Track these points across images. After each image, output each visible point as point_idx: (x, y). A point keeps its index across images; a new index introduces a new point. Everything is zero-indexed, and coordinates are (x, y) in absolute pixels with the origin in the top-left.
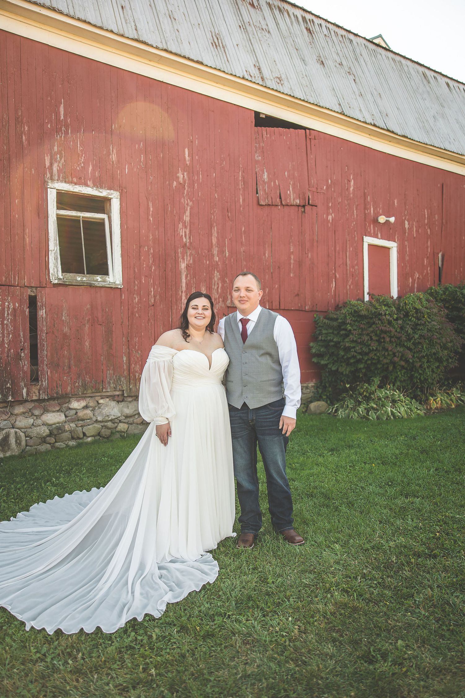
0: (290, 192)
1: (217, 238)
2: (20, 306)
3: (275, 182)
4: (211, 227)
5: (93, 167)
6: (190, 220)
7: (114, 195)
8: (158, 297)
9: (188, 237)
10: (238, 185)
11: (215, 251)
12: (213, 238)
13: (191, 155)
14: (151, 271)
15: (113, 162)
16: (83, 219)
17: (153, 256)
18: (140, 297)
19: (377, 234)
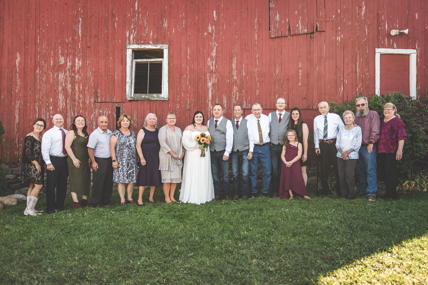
0: (299, 25)
1: (237, 64)
2: (111, 112)
3: (285, 21)
4: (231, 58)
5: (153, 33)
6: (216, 55)
7: (165, 47)
8: (192, 105)
9: (214, 66)
10: (254, 27)
11: (235, 73)
12: (233, 64)
13: (218, 14)
14: (188, 89)
15: (165, 28)
16: (150, 63)
17: (189, 80)
18: (180, 105)
19: (393, 45)
